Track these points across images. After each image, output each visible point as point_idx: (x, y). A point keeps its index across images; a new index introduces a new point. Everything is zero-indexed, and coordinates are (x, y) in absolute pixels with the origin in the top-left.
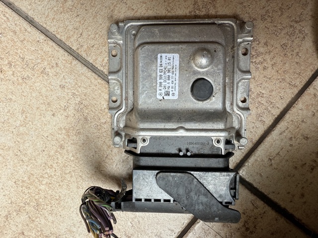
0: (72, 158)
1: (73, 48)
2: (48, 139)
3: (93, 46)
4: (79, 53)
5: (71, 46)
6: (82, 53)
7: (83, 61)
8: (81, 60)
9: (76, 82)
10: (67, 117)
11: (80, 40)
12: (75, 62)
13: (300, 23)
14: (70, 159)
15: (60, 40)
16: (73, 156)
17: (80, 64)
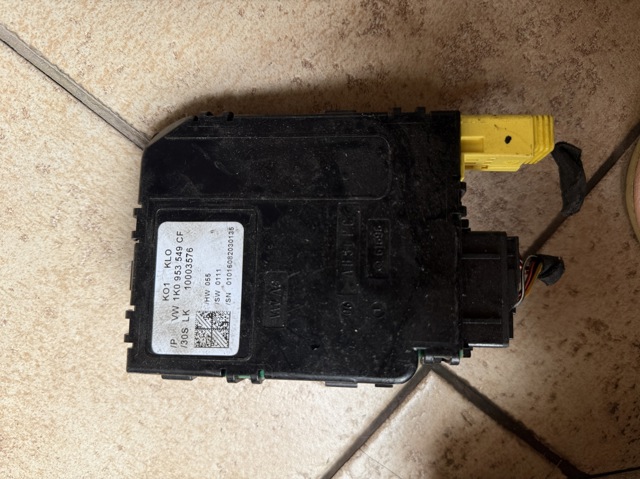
0: (77, 338)
1: (67, 71)
2: (15, 294)
3: (120, 70)
4: (84, 85)
5: (61, 67)
6: (92, 86)
7: (94, 107)
8: (89, 104)
9: (78, 158)
10: (60, 243)
11: (85, 50)
12: (74, 108)
13: (591, 56)
14: (73, 341)
15: (31, 47)
16: (79, 333)
17: (86, 113)
